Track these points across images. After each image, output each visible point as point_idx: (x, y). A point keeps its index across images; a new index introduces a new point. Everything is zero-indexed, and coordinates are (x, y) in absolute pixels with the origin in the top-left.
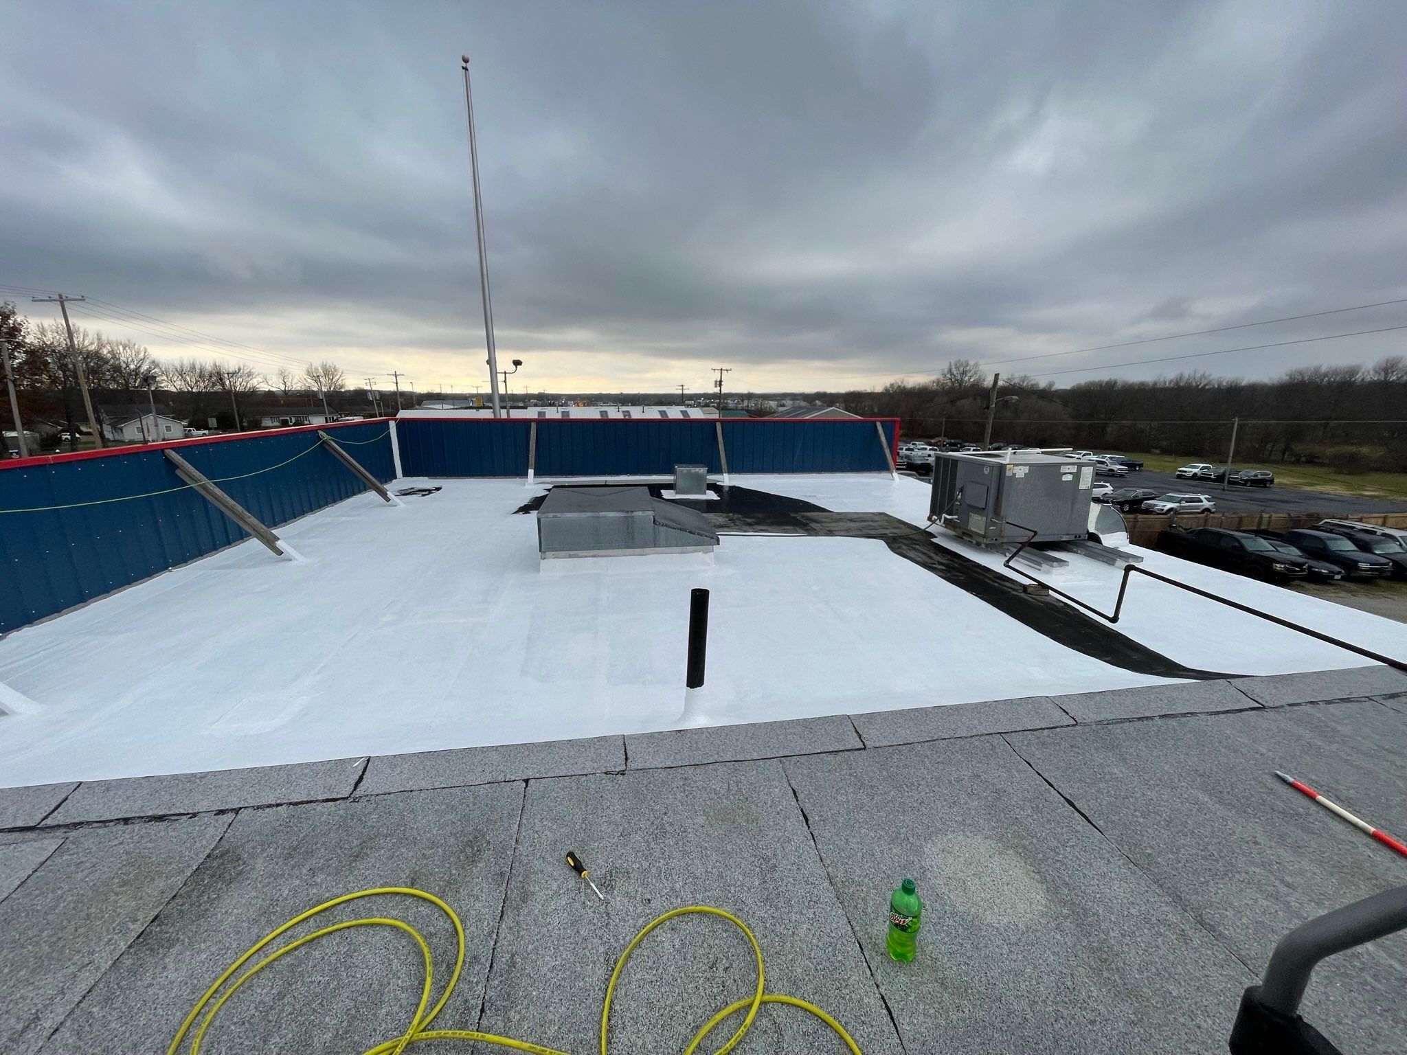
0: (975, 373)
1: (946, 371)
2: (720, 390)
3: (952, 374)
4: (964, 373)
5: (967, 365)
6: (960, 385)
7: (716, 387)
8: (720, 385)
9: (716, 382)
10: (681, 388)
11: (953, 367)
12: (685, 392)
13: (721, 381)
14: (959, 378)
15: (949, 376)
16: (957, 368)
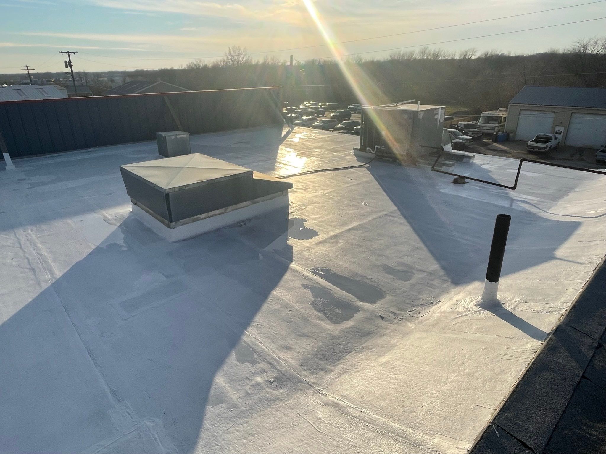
0: (245, 55)
1: (228, 53)
2: (72, 70)
3: (232, 56)
4: (238, 55)
5: (240, 50)
6: (238, 63)
7: (66, 67)
8: (71, 66)
9: (66, 63)
10: (26, 68)
11: (231, 51)
12: (31, 72)
13: (70, 62)
14: (236, 58)
15: (229, 57)
16: (234, 51)
